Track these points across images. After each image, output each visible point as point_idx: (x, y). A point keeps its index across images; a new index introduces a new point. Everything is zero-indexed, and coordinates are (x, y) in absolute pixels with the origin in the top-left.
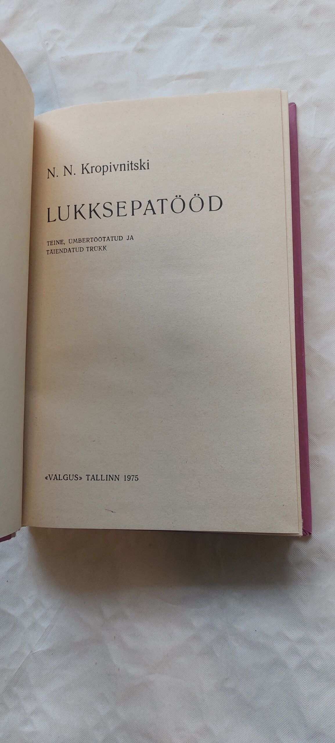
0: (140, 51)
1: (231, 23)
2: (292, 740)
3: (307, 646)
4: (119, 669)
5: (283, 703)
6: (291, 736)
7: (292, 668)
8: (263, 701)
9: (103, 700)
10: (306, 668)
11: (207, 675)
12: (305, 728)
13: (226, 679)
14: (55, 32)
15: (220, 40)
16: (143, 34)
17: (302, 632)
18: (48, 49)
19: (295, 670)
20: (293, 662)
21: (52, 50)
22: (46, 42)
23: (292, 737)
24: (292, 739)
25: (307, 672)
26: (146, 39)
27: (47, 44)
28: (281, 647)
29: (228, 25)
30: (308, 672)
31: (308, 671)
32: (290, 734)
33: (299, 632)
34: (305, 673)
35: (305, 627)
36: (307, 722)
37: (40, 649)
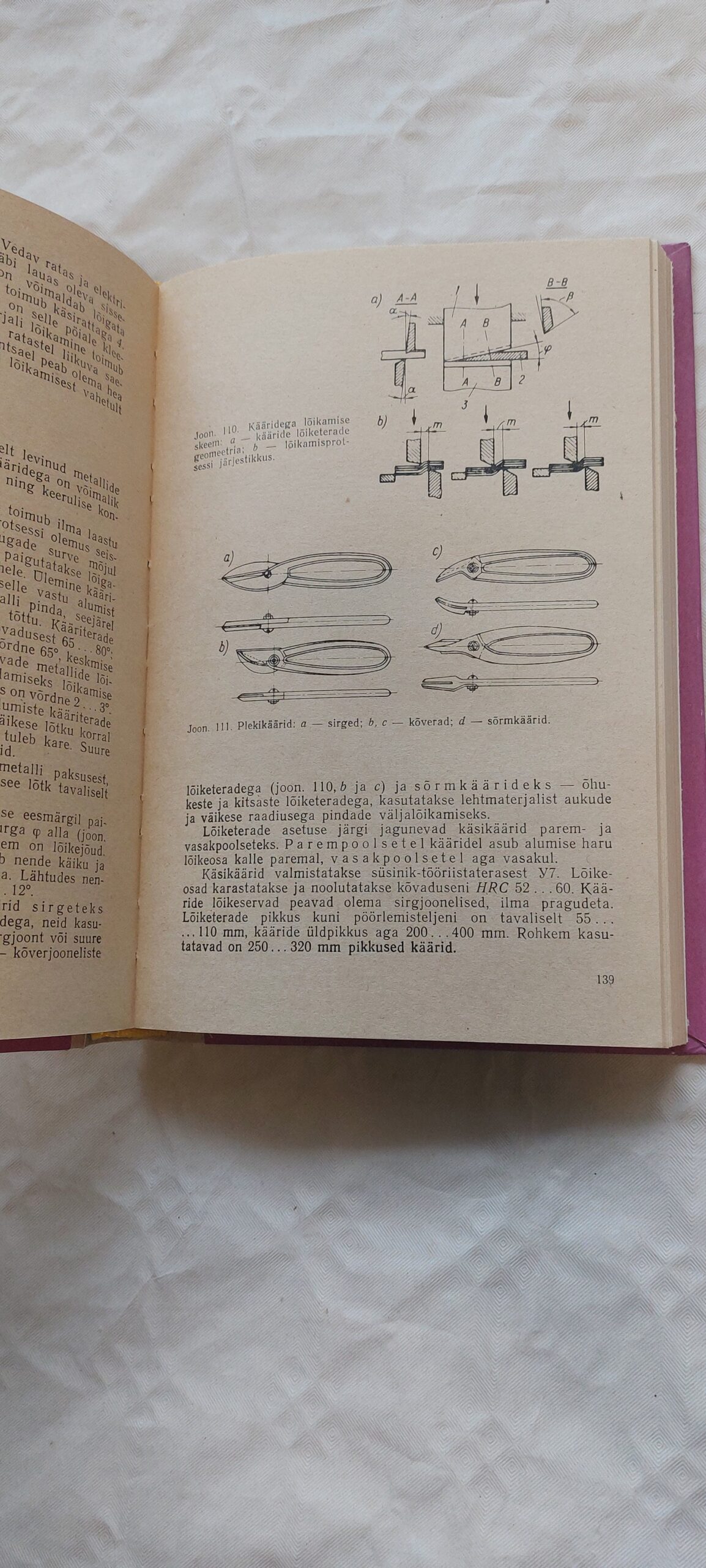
0: (410, 136)
1: (589, 93)
2: (659, 1448)
3: (692, 1273)
4: (327, 1310)
5: (644, 1379)
6: (657, 1441)
7: (664, 1314)
8: (605, 1375)
9: (294, 1369)
10: (690, 1314)
11: (498, 1325)
12: (684, 1427)
13: (536, 1333)
14: (246, 91)
15: (566, 123)
16: (419, 105)
17: (684, 1247)
18: (233, 122)
19: (668, 1317)
20: (665, 1303)
21: (239, 125)
22: (229, 109)
23: (659, 1442)
24: (659, 1446)
25: (691, 1322)
26: (425, 114)
27: (231, 112)
28: (643, 1275)
29: (584, 96)
30: (693, 1322)
31: (693, 1320)
32: (656, 1436)
33: (678, 1245)
34: (688, 1323)
35: (691, 1236)
36: (689, 1415)
37: (171, 1271)
